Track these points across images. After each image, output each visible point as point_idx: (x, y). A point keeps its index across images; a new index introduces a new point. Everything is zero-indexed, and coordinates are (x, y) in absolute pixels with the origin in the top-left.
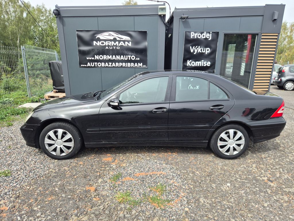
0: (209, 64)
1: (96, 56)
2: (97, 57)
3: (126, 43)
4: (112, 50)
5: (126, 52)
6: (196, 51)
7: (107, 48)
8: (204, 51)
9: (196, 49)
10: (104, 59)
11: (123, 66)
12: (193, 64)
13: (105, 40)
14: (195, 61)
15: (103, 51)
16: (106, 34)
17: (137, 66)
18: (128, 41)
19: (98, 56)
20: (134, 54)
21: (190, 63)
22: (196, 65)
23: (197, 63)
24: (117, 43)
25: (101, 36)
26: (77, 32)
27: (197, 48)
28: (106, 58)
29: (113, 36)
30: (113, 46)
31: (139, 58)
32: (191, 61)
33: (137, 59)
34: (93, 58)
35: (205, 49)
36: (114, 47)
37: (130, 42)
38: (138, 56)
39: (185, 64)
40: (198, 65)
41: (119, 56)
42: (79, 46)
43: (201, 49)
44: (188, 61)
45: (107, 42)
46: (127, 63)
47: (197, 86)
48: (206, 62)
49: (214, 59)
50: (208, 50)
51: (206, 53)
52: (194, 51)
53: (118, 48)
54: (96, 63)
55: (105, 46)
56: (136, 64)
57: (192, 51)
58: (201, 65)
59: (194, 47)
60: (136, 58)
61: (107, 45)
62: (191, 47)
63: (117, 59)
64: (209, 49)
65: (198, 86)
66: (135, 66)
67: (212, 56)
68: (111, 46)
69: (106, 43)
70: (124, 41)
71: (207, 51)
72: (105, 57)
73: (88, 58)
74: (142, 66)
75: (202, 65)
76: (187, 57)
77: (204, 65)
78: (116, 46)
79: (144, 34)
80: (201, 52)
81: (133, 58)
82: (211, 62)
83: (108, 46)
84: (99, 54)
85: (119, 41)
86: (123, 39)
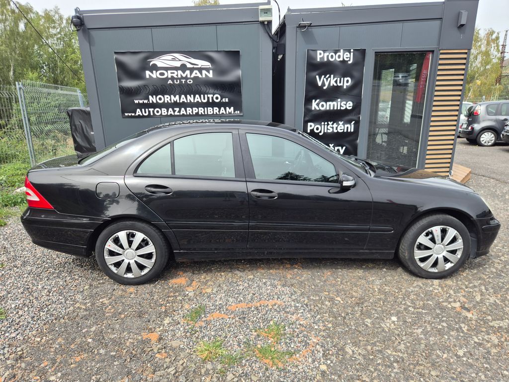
0: (350, 105)
1: (150, 97)
2: (152, 99)
3: (204, 72)
4: (179, 85)
5: (203, 89)
6: (327, 84)
7: (170, 82)
8: (340, 82)
9: (327, 79)
10: (166, 102)
11: (200, 113)
12: (323, 106)
13: (167, 69)
14: (326, 102)
15: (163, 88)
16: (168, 57)
17: (225, 113)
18: (208, 70)
19: (154, 96)
20: (218, 92)
21: (318, 105)
22: (328, 108)
23: (330, 105)
24: (188, 72)
25: (159, 62)
26: (115, 56)
27: (329, 79)
28: (169, 99)
29: (180, 60)
30: (180, 79)
31: (227, 99)
32: (318, 101)
33: (224, 101)
34: (146, 101)
35: (342, 79)
36: (183, 81)
37: (211, 71)
38: (225, 94)
39: (309, 107)
40: (332, 108)
41: (192, 96)
42: (120, 80)
43: (335, 79)
44: (314, 101)
45: (169, 72)
46: (206, 108)
47: (330, 145)
48: (345, 103)
49: (359, 96)
50: (348, 81)
51: (345, 87)
52: (323, 84)
53: (190, 82)
54: (151, 110)
55: (167, 79)
56: (222, 108)
57: (320, 84)
58: (335, 108)
59: (323, 76)
60: (221, 99)
61: (169, 77)
62: (317, 77)
63: (189, 101)
64: (349, 79)
66: (221, 113)
67: (355, 92)
68: (177, 79)
69: (169, 74)
70: (200, 70)
71: (347, 82)
72: (167, 99)
73: (136, 102)
74: (233, 113)
75: (339, 108)
76: (312, 94)
77: (342, 108)
78: (186, 78)
79: (234, 55)
80: (335, 85)
81: (217, 98)
82: (353, 103)
83: (173, 78)
84: (155, 93)
85: (192, 70)
86: (198, 65)
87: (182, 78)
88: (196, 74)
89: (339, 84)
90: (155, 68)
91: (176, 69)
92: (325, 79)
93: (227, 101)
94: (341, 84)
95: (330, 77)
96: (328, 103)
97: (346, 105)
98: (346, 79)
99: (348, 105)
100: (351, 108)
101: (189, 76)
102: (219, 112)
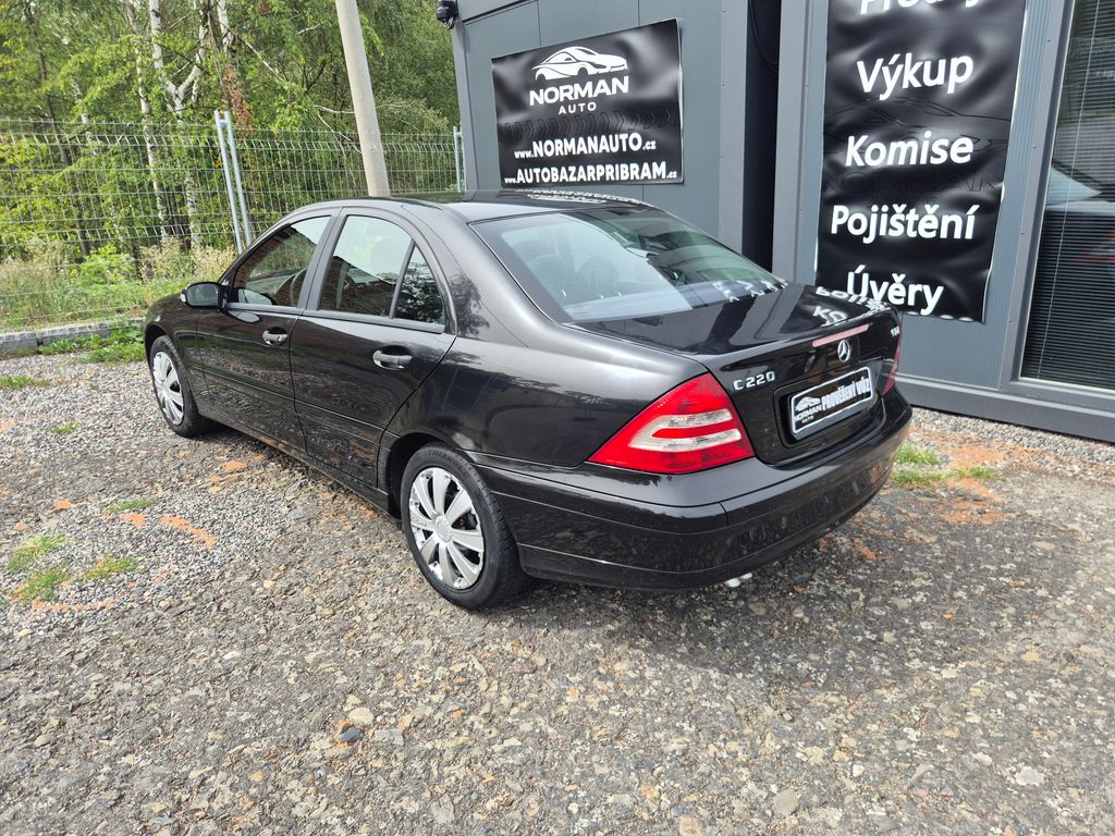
0: (963, 150)
1: (534, 143)
2: (539, 149)
3: (615, 81)
4: (575, 115)
5: (613, 121)
6: (891, 84)
7: (562, 110)
8: (934, 75)
9: (892, 69)
10: (557, 154)
11: (608, 179)
12: (876, 153)
13: (558, 83)
14: (887, 140)
15: (554, 126)
16: (559, 57)
17: (650, 177)
18: (619, 76)
19: (540, 143)
20: (639, 127)
21: (862, 151)
22: (890, 162)
23: (898, 151)
24: (589, 85)
25: (547, 70)
26: (493, 67)
27: (900, 67)
28: (560, 149)
29: (578, 61)
30: (577, 102)
31: (653, 143)
32: (863, 138)
33: (648, 148)
34: (529, 154)
35: (942, 63)
36: (582, 105)
37: (626, 79)
38: (650, 131)
39: (837, 157)
40: (901, 162)
41: (595, 138)
42: (499, 114)
43: (918, 65)
44: (851, 139)
45: (562, 88)
46: (617, 166)
47: (895, 276)
48: (945, 142)
49: (1002, 116)
50: (961, 69)
51: (951, 90)
52: (880, 86)
53: (592, 107)
54: (537, 171)
55: (558, 104)
56: (646, 165)
57: (867, 86)
58: (913, 161)
59: (880, 62)
60: (643, 144)
61: (562, 100)
62: (861, 65)
63: (590, 152)
64: (967, 60)
65: (903, 276)
66: (642, 178)
67: (988, 103)
68: (572, 103)
69: (560, 94)
70: (608, 77)
71: (959, 74)
72: (561, 147)
73: (517, 155)
74: (664, 177)
75: (923, 161)
76: (844, 118)
77: (934, 161)
78: (586, 100)
79: (667, 32)
80: (917, 84)
81: (635, 142)
82: (976, 140)
83: (567, 102)
84: (542, 137)
85: (595, 79)
86: (605, 67)
87: (581, 99)
88: (602, 87)
89: (929, 82)
90: (542, 83)
91: (571, 80)
92: (886, 70)
93: (654, 147)
94: (940, 80)
95: (901, 60)
96: (894, 145)
97: (948, 150)
98: (955, 62)
99: (955, 150)
100: (967, 159)
101: (590, 96)
102: (640, 173)
